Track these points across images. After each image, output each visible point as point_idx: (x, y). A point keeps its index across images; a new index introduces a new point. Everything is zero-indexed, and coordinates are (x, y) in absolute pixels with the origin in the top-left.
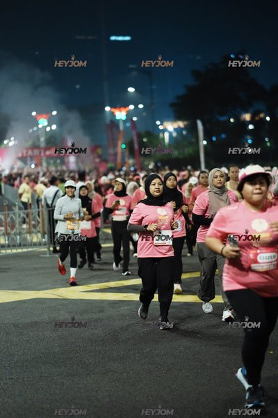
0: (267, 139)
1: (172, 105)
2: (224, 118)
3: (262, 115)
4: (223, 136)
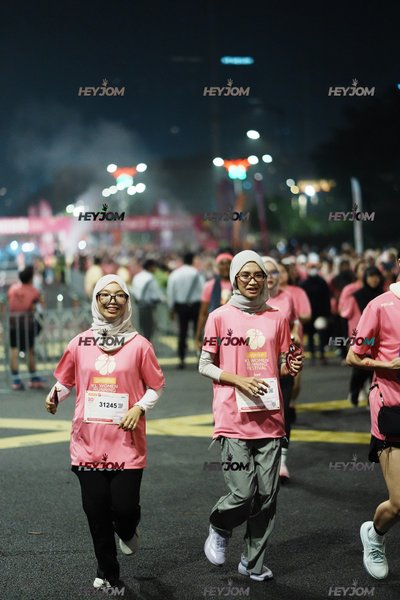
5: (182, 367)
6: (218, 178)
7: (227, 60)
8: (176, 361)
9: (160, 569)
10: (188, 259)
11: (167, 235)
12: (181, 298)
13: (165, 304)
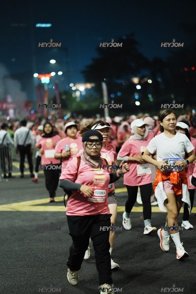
0: (150, 96)
1: (83, 72)
2: (119, 81)
3: (145, 79)
4: (119, 94)
5: (22, 177)
6: (36, 83)
7: (38, 25)
8: (19, 174)
9: (18, 279)
10: (24, 123)
11: (11, 112)
12: (21, 143)
13: (13, 145)
